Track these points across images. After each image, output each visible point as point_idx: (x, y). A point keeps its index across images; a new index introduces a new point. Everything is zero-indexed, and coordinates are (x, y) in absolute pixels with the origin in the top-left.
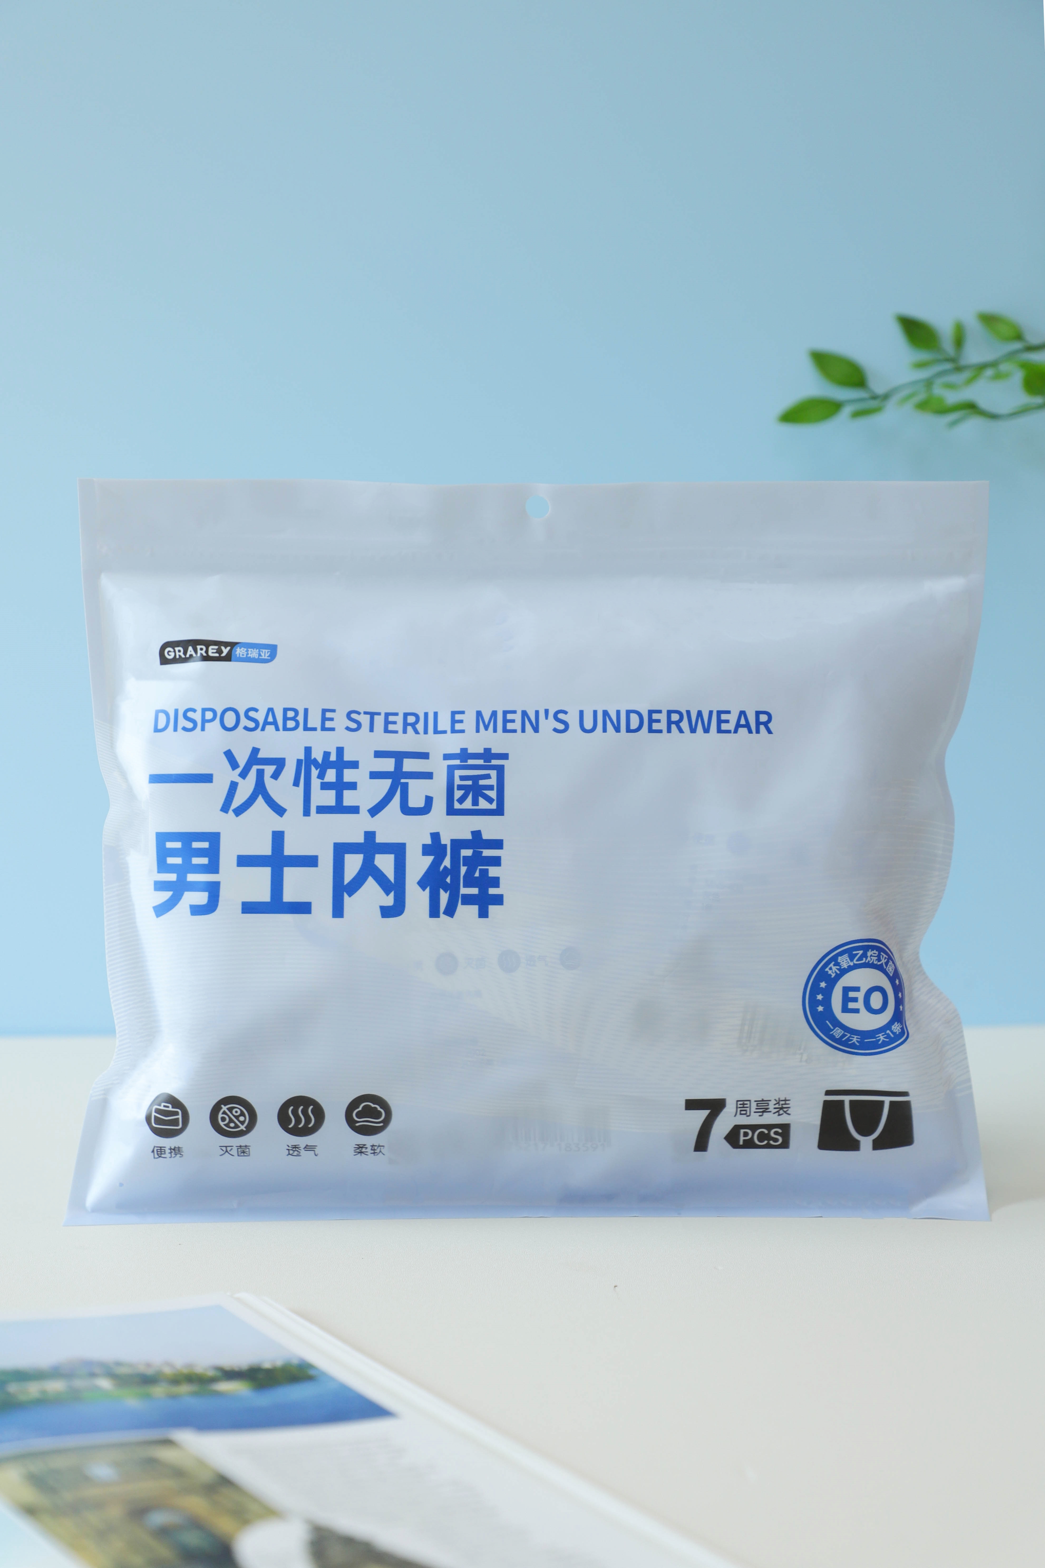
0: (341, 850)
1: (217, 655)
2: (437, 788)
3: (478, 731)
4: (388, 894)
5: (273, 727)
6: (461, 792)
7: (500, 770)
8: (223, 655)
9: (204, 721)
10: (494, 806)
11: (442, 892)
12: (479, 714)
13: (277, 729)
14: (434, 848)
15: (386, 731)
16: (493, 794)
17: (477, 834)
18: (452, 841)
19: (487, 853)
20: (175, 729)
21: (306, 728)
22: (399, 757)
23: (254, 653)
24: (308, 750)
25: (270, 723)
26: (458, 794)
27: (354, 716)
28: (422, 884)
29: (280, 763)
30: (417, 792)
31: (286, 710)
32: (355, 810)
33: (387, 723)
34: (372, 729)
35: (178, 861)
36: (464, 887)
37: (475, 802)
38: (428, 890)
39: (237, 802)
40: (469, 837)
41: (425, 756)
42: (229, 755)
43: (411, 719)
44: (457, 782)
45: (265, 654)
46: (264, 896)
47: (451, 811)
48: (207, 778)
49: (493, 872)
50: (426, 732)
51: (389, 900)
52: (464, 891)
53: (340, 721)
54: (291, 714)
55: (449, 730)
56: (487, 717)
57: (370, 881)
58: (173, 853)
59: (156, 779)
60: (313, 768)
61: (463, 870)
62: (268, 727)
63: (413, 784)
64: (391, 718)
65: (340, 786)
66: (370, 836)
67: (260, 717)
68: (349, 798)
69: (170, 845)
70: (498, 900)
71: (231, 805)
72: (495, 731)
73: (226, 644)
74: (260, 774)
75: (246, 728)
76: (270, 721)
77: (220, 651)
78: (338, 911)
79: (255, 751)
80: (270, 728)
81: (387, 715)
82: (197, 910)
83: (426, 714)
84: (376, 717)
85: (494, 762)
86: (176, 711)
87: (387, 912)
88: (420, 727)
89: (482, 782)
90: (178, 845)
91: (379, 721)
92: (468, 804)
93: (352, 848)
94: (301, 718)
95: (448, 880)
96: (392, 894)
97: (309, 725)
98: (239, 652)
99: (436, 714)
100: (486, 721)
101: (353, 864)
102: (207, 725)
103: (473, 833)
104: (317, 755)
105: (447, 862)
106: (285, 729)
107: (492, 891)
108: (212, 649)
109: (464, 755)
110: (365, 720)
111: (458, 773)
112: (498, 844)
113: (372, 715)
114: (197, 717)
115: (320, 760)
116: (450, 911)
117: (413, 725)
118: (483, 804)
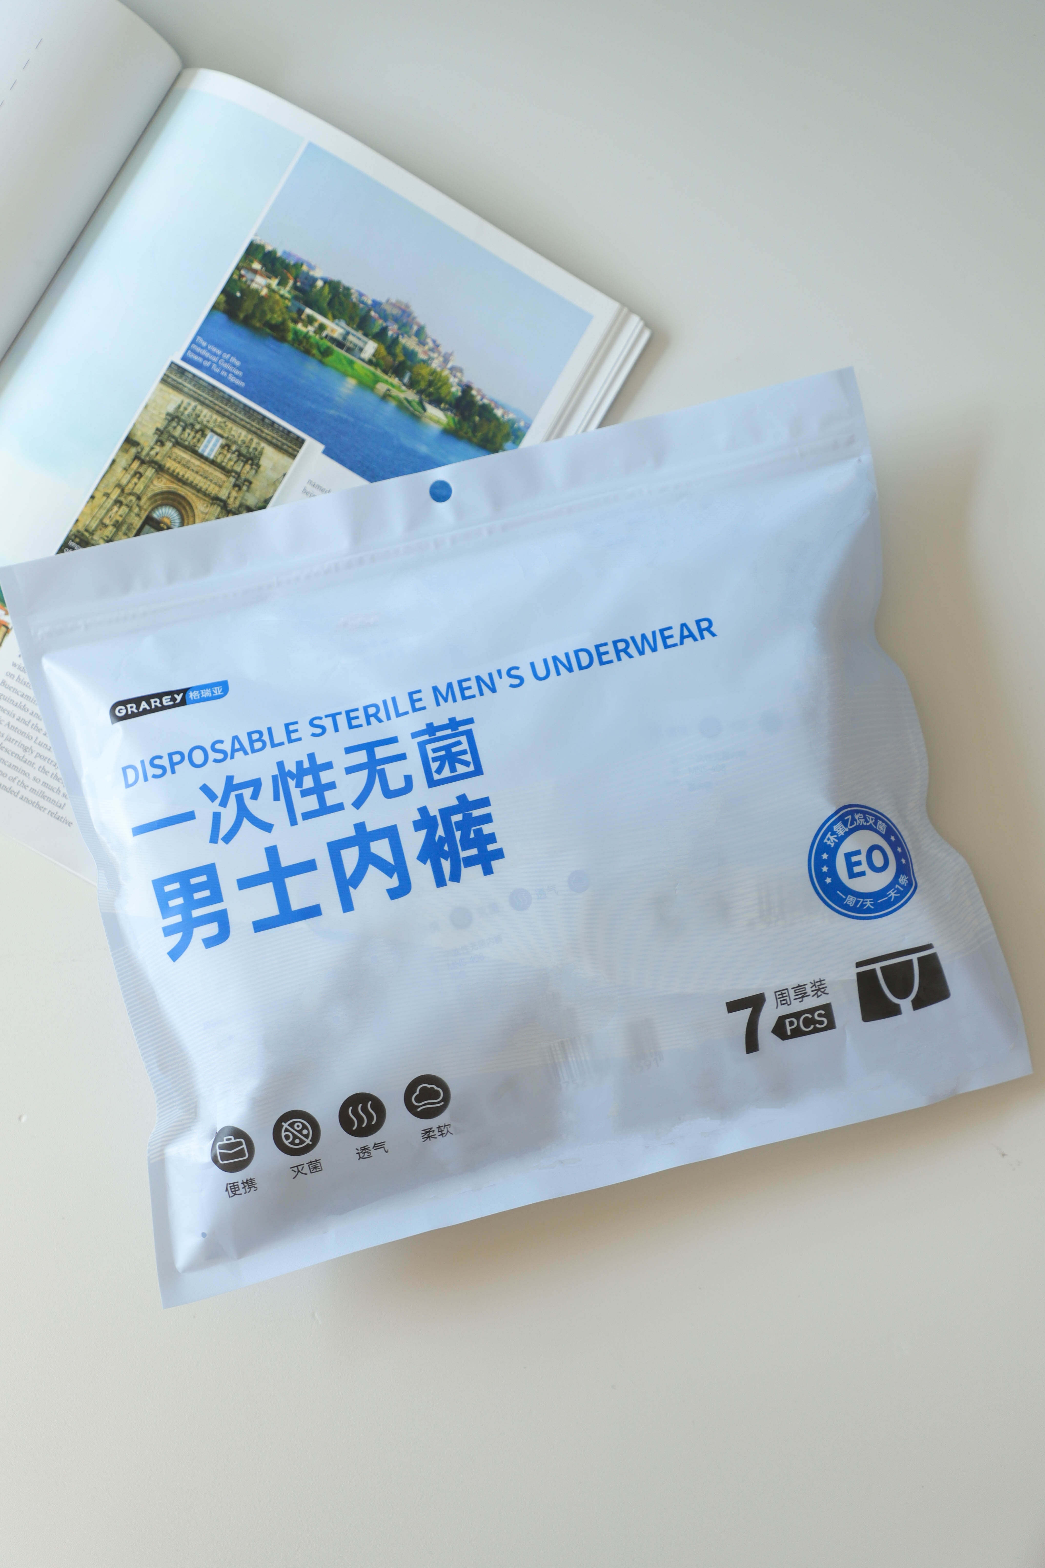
0: (335, 848)
1: (172, 703)
2: (413, 766)
3: (438, 704)
4: (391, 877)
5: (241, 753)
6: (437, 764)
7: (469, 734)
8: (178, 701)
9: (173, 765)
10: (472, 768)
11: (443, 860)
12: (435, 689)
13: (246, 753)
14: (425, 821)
15: (351, 727)
16: (468, 757)
17: (462, 798)
18: (441, 811)
19: (476, 813)
20: (146, 779)
21: (273, 745)
22: (369, 748)
23: (207, 693)
24: (280, 765)
25: (238, 750)
26: (434, 766)
27: (316, 722)
28: (422, 858)
29: (256, 785)
30: (395, 775)
31: (249, 735)
32: (340, 807)
33: (349, 719)
34: (336, 729)
35: (179, 901)
36: (463, 850)
37: (453, 769)
38: (429, 862)
39: (224, 830)
40: (456, 802)
41: (394, 740)
42: (205, 789)
43: (372, 711)
44: (431, 755)
45: (218, 691)
46: (272, 910)
47: (432, 783)
48: (190, 816)
49: (487, 829)
50: (389, 718)
51: (394, 882)
52: (464, 854)
53: (304, 730)
54: (255, 736)
55: (410, 710)
56: (443, 690)
57: (372, 869)
58: (174, 895)
59: (139, 830)
60: (289, 780)
61: (458, 835)
62: (236, 754)
63: (389, 768)
64: (352, 715)
65: (320, 789)
66: (360, 827)
67: (227, 747)
68: (331, 798)
69: (168, 888)
70: (499, 854)
71: (218, 834)
72: (455, 700)
73: (178, 692)
74: (240, 799)
75: (215, 761)
76: (237, 747)
77: (174, 699)
78: (347, 905)
79: (230, 779)
80: (239, 755)
81: (348, 713)
82: (210, 942)
83: (385, 702)
84: (338, 717)
85: (462, 729)
86: (142, 762)
87: (394, 894)
88: (382, 715)
89: (454, 750)
90: (176, 886)
91: (342, 720)
92: (446, 773)
93: (346, 843)
94: (266, 737)
95: (446, 848)
96: (395, 876)
97: (276, 742)
98: (192, 695)
99: (394, 699)
100: (444, 694)
101: (350, 857)
102: (176, 767)
103: (458, 798)
104: (290, 766)
105: (441, 832)
106: (254, 751)
107: (491, 847)
108: (166, 699)
109: (431, 729)
110: (328, 723)
111: (429, 747)
112: (485, 802)
113: (334, 716)
114: (165, 762)
115: (294, 771)
116: (456, 876)
117: (375, 715)
118: (461, 769)
